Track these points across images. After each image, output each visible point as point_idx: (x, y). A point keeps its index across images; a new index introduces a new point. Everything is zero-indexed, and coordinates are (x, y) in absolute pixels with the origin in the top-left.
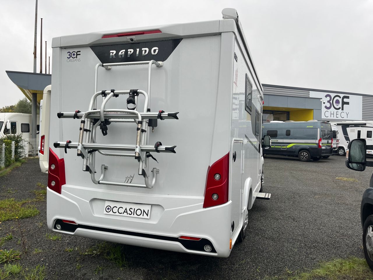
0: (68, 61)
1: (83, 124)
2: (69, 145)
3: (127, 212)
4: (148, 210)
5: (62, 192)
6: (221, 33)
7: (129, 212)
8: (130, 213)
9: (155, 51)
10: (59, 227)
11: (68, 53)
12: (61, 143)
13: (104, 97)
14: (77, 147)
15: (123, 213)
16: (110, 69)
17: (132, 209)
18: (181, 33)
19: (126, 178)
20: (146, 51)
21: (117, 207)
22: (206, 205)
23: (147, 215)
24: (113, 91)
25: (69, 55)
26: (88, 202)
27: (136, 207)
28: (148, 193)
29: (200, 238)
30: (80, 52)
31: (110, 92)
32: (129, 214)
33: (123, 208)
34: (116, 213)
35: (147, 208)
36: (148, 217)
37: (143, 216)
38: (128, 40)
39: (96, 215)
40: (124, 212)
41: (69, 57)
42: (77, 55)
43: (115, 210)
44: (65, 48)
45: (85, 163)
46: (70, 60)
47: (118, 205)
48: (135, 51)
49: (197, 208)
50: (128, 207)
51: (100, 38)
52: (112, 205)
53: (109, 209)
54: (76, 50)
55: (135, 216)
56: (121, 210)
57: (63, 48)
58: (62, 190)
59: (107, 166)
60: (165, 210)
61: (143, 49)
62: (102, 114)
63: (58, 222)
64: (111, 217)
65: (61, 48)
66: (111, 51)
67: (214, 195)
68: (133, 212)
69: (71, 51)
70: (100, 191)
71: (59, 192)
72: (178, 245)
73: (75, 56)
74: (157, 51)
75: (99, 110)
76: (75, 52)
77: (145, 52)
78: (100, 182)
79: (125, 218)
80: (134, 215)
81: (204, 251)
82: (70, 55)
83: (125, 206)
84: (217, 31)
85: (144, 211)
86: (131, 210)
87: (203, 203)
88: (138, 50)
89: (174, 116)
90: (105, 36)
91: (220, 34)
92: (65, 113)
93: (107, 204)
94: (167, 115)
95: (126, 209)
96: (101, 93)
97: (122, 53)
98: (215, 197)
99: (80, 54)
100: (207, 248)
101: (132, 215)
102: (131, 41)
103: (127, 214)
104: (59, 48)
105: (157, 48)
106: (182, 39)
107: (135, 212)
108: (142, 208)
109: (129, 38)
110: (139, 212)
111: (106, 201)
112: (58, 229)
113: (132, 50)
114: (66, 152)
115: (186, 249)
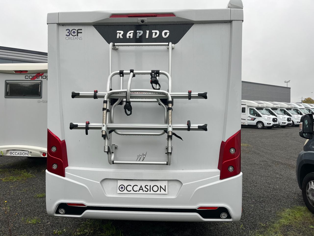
0: (67, 38)
1: (105, 104)
2: (89, 127)
3: (142, 189)
4: (165, 186)
5: (66, 175)
6: (232, 20)
7: (144, 189)
8: (147, 190)
9: (166, 34)
10: (62, 211)
11: (67, 30)
12: (79, 124)
13: (122, 77)
14: (101, 127)
15: (138, 191)
16: (117, 49)
17: (148, 186)
18: (194, 19)
19: (138, 156)
20: (156, 33)
21: (131, 186)
22: (222, 177)
23: (165, 191)
24: (132, 71)
25: (68, 32)
26: (99, 183)
27: (152, 184)
28: (162, 170)
29: (218, 207)
30: (81, 30)
31: (129, 72)
32: (145, 191)
33: (137, 186)
34: (131, 191)
35: (163, 184)
36: (166, 193)
37: (160, 191)
38: (139, 22)
39: (109, 195)
40: (140, 189)
41: (68, 34)
42: (78, 33)
43: (129, 188)
44: (63, 25)
45: (107, 144)
46: (70, 38)
47: (132, 183)
48: (145, 33)
49: (214, 180)
50: (143, 184)
51: (108, 17)
52: (126, 184)
53: (122, 188)
54: (77, 28)
55: (152, 192)
56: (136, 188)
57: (61, 25)
58: (66, 173)
59: (117, 146)
60: (183, 184)
61: (153, 31)
62: (129, 94)
63: (62, 206)
64: (125, 195)
65: (59, 24)
66: (118, 32)
67: (230, 167)
68: (148, 189)
69: (71, 28)
70: (111, 172)
71: (63, 175)
72: (197, 215)
73: (76, 34)
74: (168, 34)
75: (126, 90)
76: (76, 30)
77: (156, 35)
78: (114, 162)
79: (142, 195)
80: (150, 191)
81: (220, 218)
82: (70, 32)
83: (139, 184)
84: (229, 19)
85: (161, 187)
86: (146, 187)
87: (219, 175)
88: (148, 32)
89: (204, 96)
90: (114, 15)
91: (230, 22)
92: (81, 93)
93: (120, 183)
94: (198, 95)
95: (141, 186)
96: (118, 73)
97: (130, 33)
98: (231, 169)
99: (81, 33)
100: (224, 215)
101: (149, 192)
102: (141, 23)
103: (143, 191)
104: (56, 24)
105: (168, 31)
106: (193, 24)
107: (152, 188)
108: (159, 184)
109: (140, 19)
110: (155, 189)
111: (118, 181)
112: (61, 213)
113: (142, 32)
114: (87, 134)
115: (203, 218)
